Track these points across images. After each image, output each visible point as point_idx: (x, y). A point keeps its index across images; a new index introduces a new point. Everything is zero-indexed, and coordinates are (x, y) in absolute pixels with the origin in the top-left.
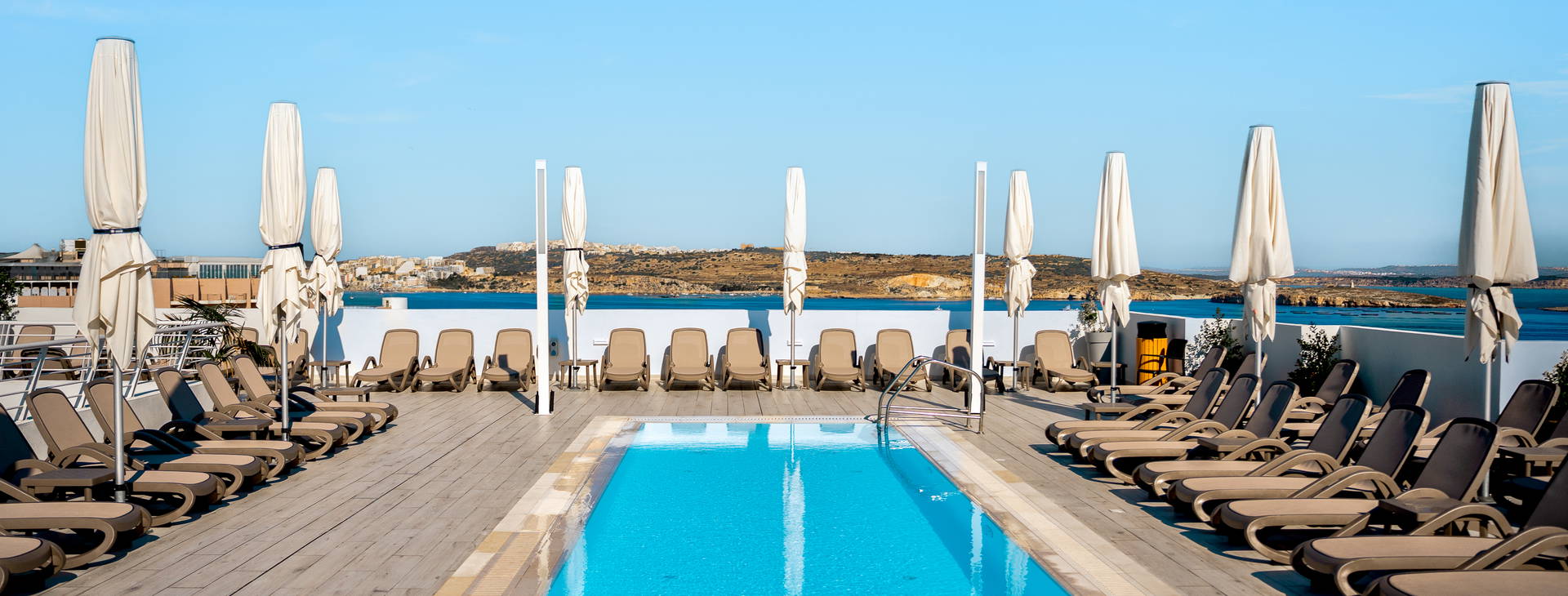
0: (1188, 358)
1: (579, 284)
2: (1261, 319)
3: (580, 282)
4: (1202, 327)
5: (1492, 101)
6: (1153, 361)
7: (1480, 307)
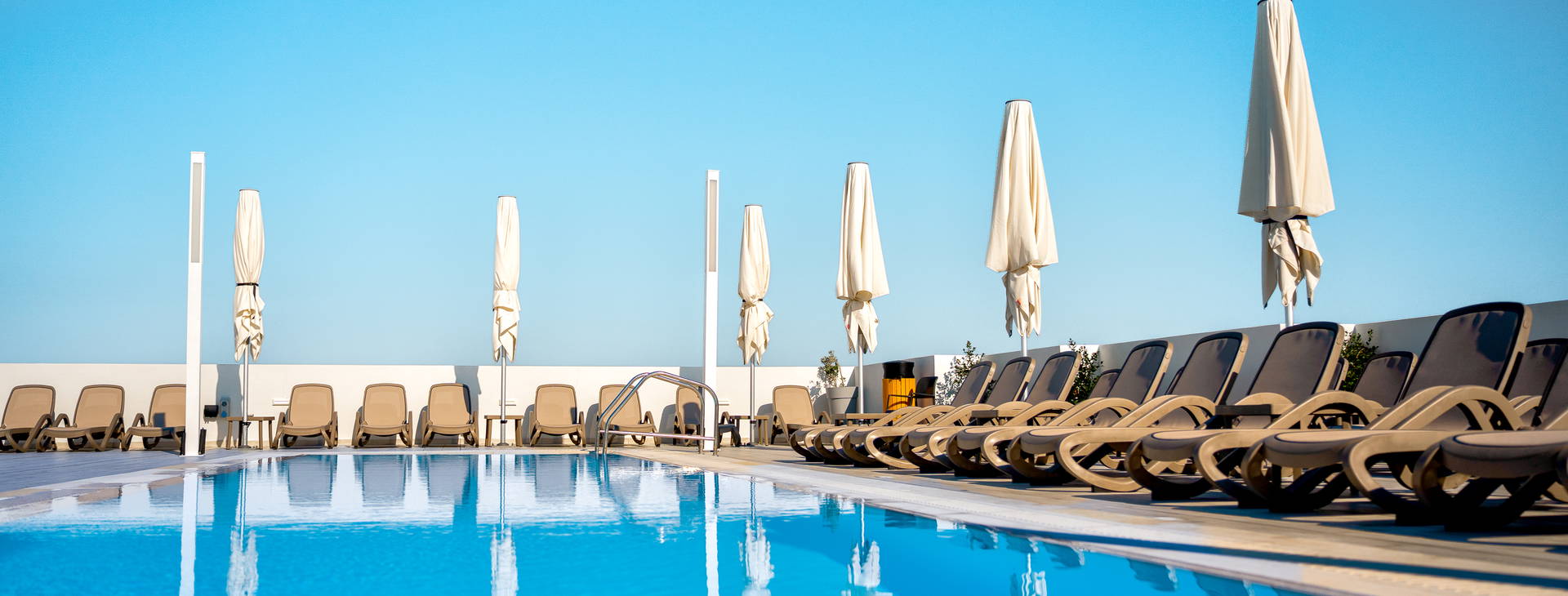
0: (938, 397)
1: (251, 324)
2: (1026, 309)
3: (253, 321)
4: (951, 364)
5: (1277, 17)
6: (901, 402)
7: (1279, 242)
